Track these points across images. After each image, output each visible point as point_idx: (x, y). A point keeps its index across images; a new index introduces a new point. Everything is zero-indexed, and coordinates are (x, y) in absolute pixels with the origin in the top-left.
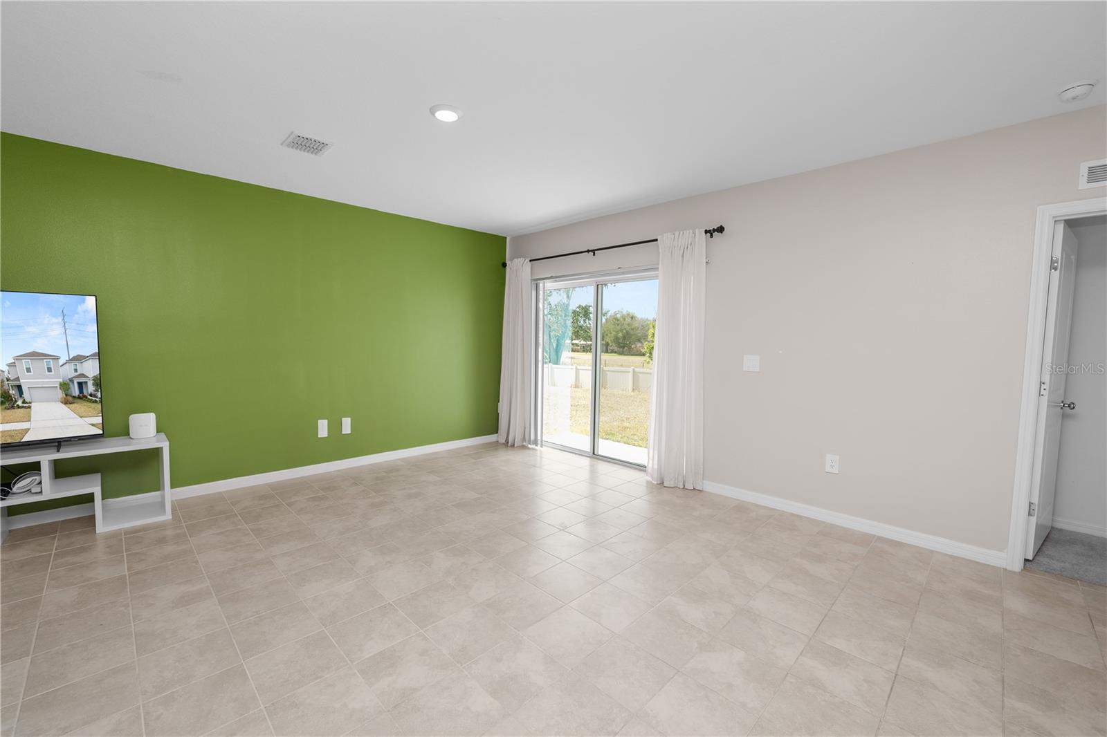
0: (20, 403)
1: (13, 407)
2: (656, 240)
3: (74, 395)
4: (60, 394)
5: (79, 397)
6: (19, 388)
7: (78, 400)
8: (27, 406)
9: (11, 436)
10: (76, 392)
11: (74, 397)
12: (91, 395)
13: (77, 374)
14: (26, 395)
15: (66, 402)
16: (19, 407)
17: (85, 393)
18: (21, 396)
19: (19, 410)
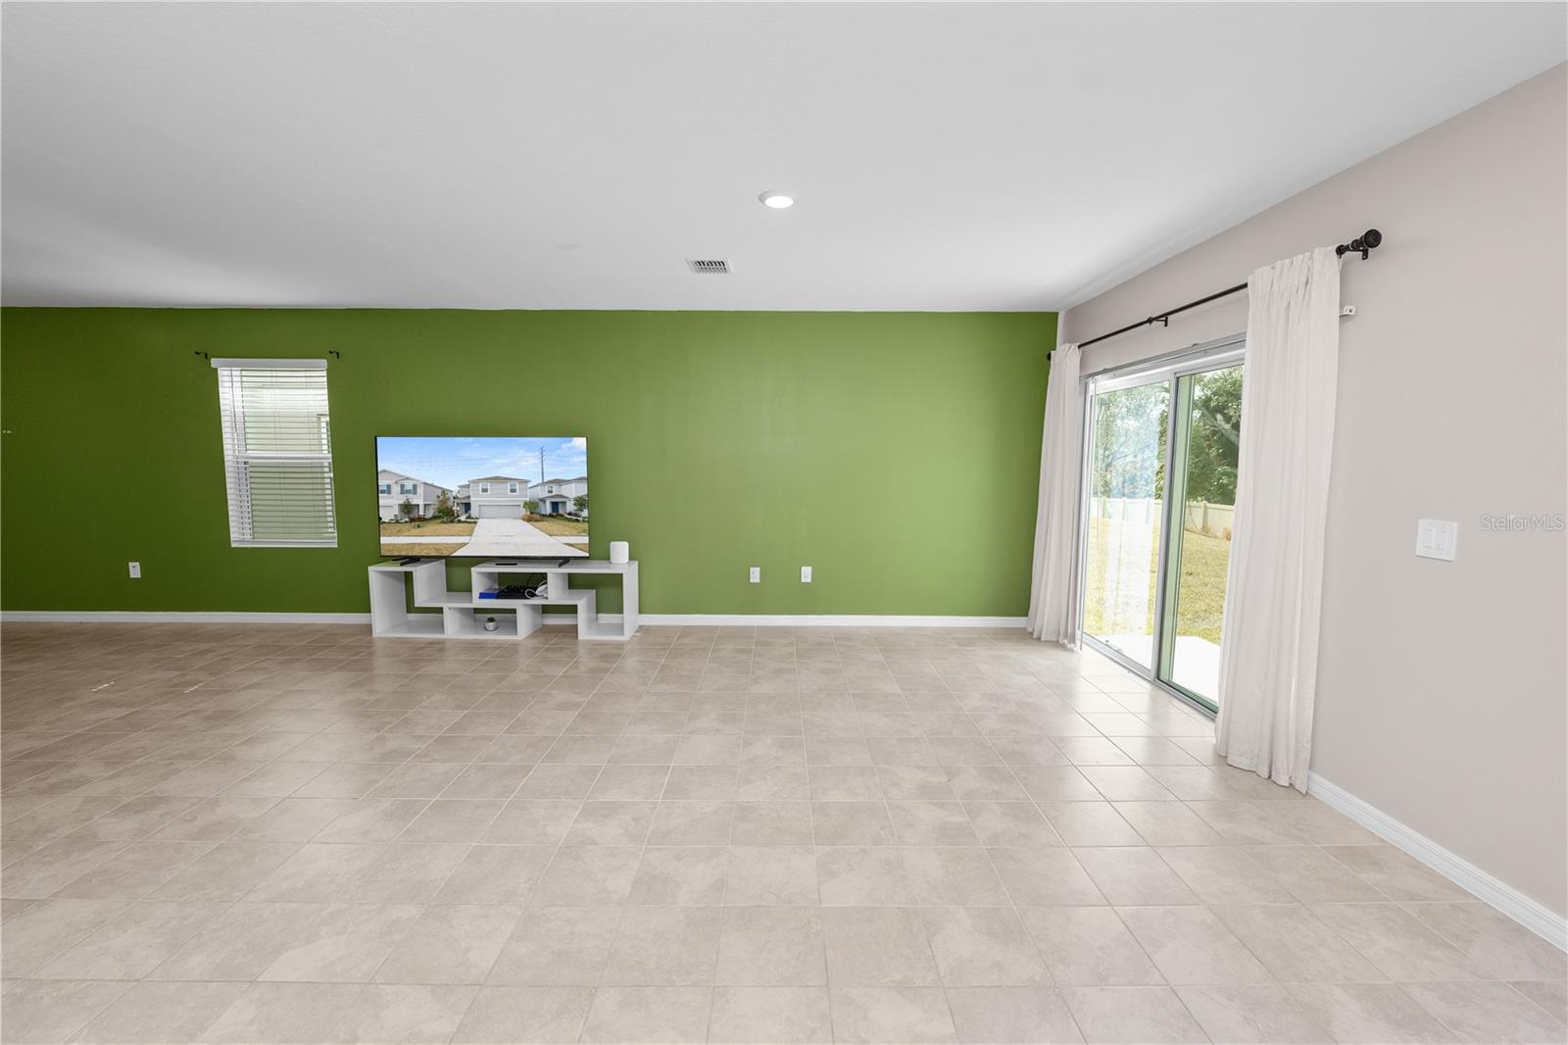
0: (463, 518)
1: (452, 522)
2: (1245, 286)
3: (543, 513)
4: (523, 512)
5: (551, 516)
6: (468, 506)
7: (549, 518)
8: (472, 521)
9: (436, 549)
10: (548, 510)
11: (543, 515)
12: (570, 514)
13: (551, 495)
14: (474, 512)
15: (529, 520)
16: (459, 521)
17: (560, 512)
18: (466, 512)
19: (461, 524)
